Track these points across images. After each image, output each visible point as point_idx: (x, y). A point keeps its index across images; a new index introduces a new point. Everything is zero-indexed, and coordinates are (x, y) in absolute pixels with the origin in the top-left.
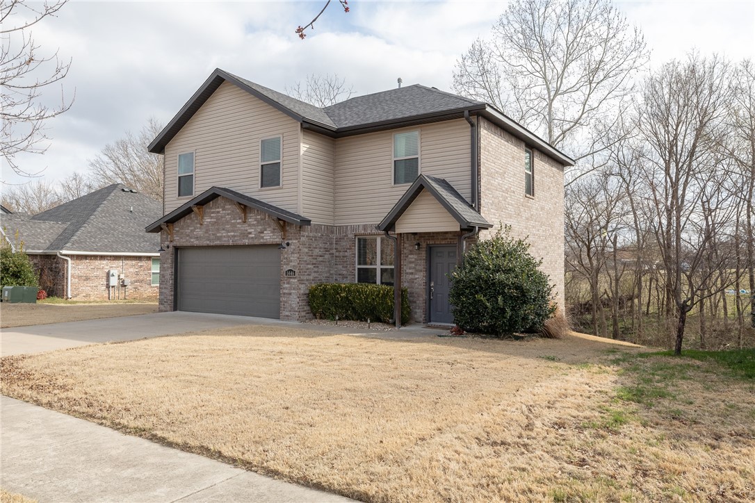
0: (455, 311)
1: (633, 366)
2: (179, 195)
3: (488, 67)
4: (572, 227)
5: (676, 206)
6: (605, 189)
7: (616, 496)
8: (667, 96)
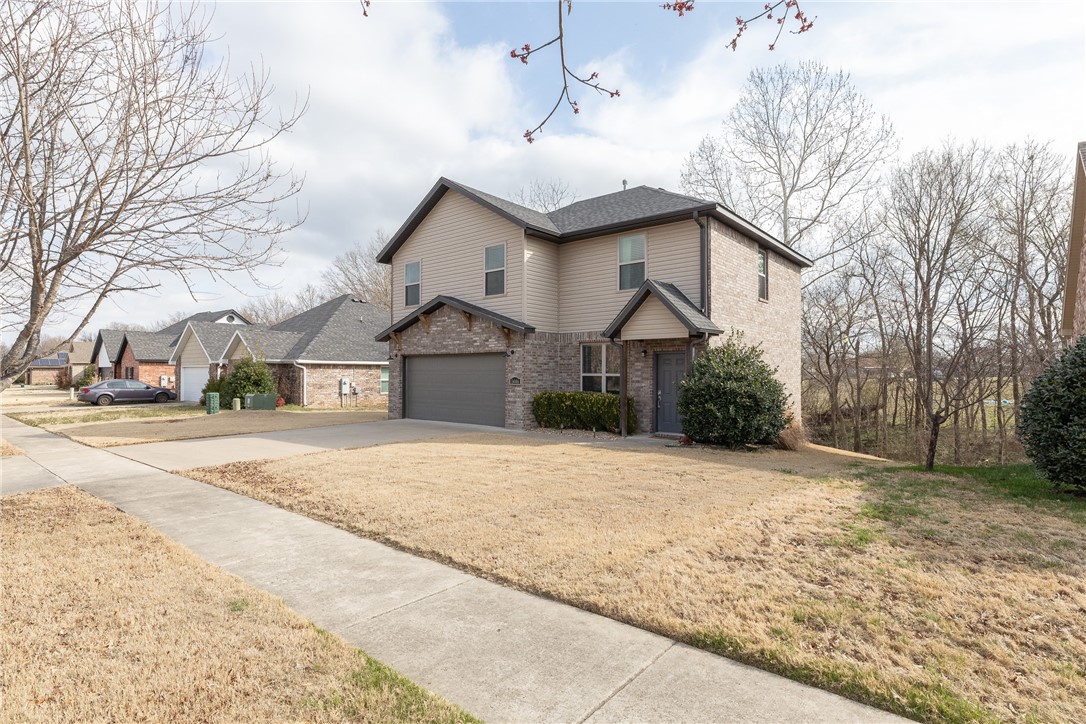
0: (684, 421)
1: (878, 482)
2: (407, 304)
3: (719, 164)
4: (809, 332)
5: (927, 308)
6: (846, 292)
7: (863, 619)
8: (917, 190)
